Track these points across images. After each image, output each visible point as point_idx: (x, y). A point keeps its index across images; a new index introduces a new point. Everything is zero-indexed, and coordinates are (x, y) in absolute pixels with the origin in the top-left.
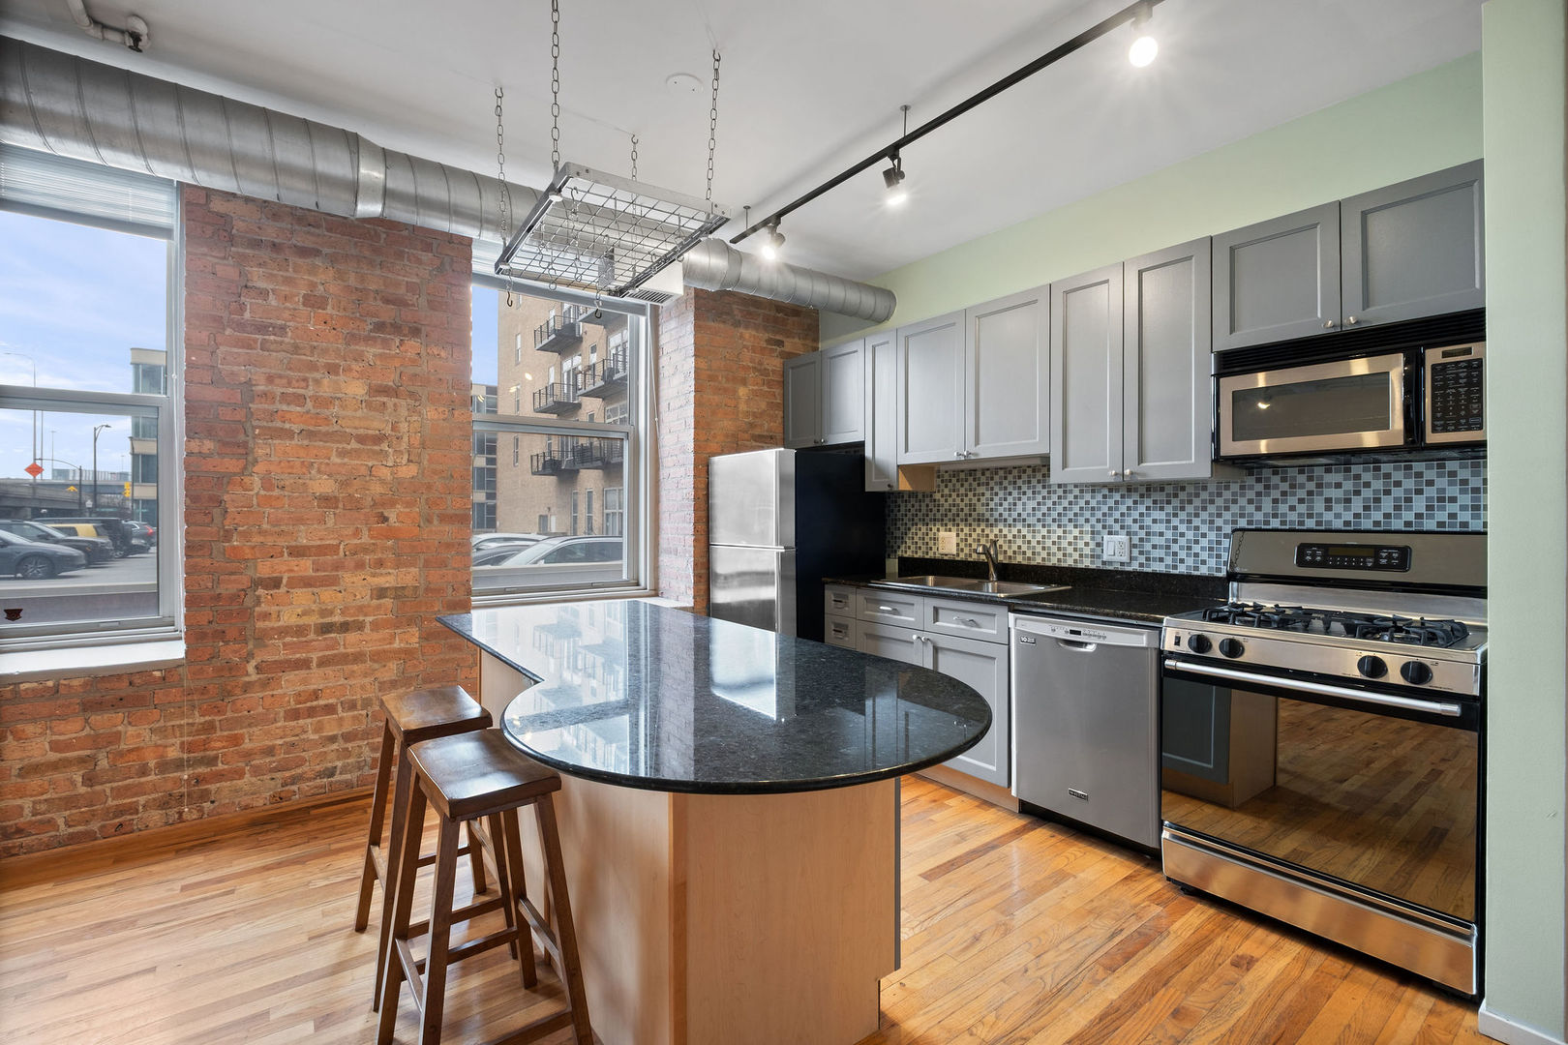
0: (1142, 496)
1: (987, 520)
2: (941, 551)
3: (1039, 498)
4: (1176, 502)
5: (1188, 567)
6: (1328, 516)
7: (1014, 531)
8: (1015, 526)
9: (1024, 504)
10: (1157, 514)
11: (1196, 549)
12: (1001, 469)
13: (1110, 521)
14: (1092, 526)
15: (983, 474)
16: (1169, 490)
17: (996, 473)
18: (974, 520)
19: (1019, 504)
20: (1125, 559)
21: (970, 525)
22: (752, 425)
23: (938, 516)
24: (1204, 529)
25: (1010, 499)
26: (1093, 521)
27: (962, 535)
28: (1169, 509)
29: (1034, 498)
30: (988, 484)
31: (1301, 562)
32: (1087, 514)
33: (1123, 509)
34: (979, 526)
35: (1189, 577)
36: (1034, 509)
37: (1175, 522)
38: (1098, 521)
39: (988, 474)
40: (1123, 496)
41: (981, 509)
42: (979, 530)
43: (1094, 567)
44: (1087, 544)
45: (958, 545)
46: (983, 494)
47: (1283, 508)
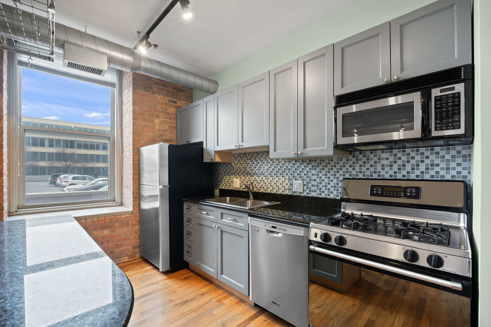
0: (308, 164)
1: (251, 174)
2: (234, 187)
3: (269, 165)
4: (321, 167)
5: (325, 195)
6: (383, 173)
7: (260, 178)
8: (260, 176)
9: (264, 167)
10: (314, 172)
11: (329, 186)
12: (255, 153)
13: (296, 174)
14: (289, 177)
15: (249, 155)
16: (318, 161)
17: (254, 155)
18: (246, 174)
19: (262, 167)
20: (301, 191)
21: (245, 176)
22: (162, 135)
23: (233, 172)
24: (332, 178)
25: (259, 165)
26: (289, 174)
27: (242, 180)
28: (318, 169)
29: (267, 165)
30: (251, 159)
31: (372, 194)
32: (287, 171)
33: (300, 169)
34: (248, 176)
35: (326, 199)
36: (267, 169)
37: (321, 175)
38: (291, 174)
39: (251, 155)
40: (300, 164)
41: (248, 169)
42: (247, 178)
43: (289, 194)
44: (287, 184)
45: (240, 184)
46: (249, 163)
47: (364, 169)
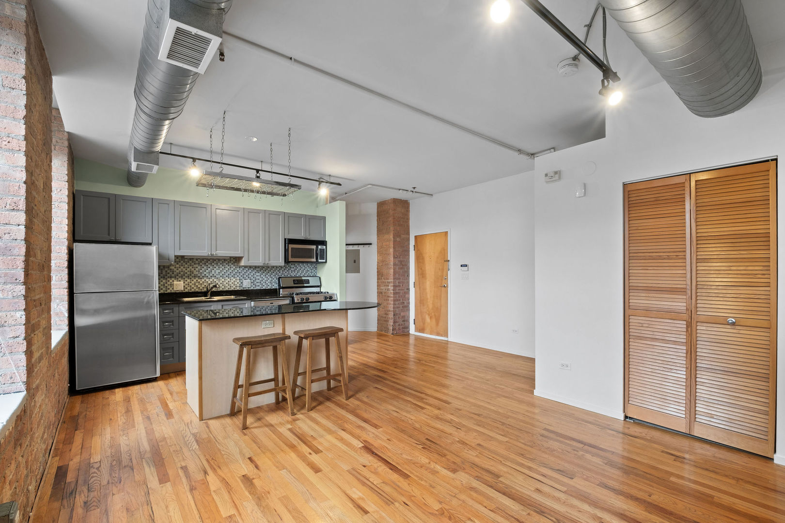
0: (254, 269)
1: (199, 277)
2: (175, 289)
3: (221, 269)
4: (262, 271)
5: (265, 287)
6: (292, 274)
8: (211, 279)
9: (215, 271)
10: (258, 274)
11: (267, 282)
13: (245, 276)
14: (240, 278)
18: (193, 277)
19: (213, 271)
21: (191, 279)
23: (173, 275)
24: (269, 277)
25: (209, 269)
27: (186, 283)
28: (260, 273)
30: (199, 264)
31: (294, 284)
32: (238, 274)
33: (248, 272)
34: (195, 279)
35: (265, 289)
37: (262, 276)
38: (241, 276)
39: (199, 260)
40: (248, 269)
41: (195, 273)
43: (240, 289)
44: (238, 283)
45: (184, 286)
46: (197, 267)
47: (284, 272)
